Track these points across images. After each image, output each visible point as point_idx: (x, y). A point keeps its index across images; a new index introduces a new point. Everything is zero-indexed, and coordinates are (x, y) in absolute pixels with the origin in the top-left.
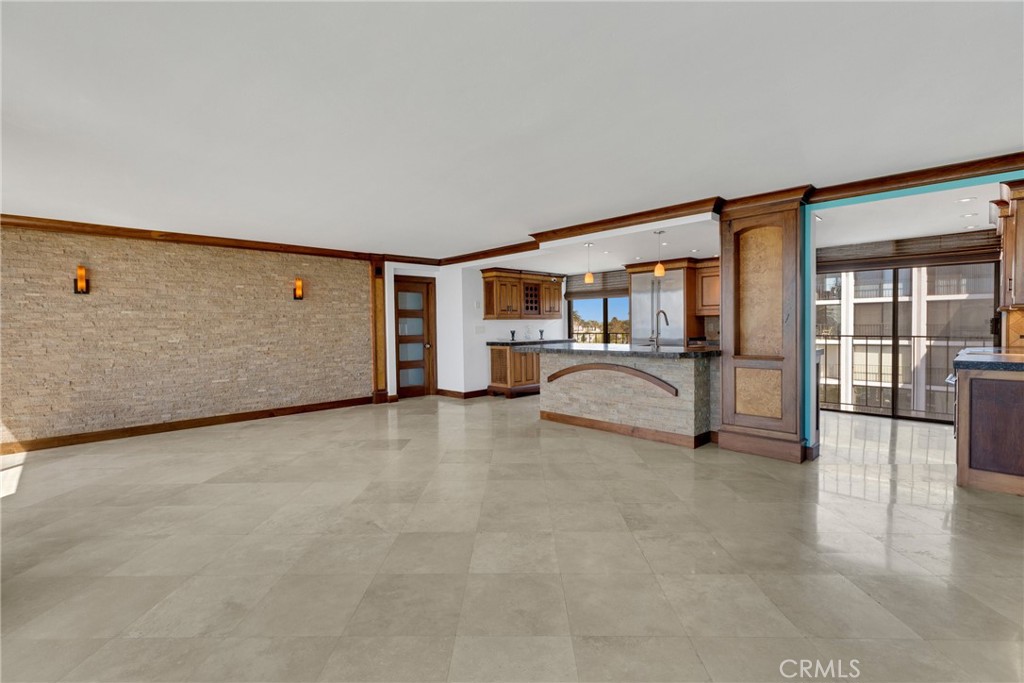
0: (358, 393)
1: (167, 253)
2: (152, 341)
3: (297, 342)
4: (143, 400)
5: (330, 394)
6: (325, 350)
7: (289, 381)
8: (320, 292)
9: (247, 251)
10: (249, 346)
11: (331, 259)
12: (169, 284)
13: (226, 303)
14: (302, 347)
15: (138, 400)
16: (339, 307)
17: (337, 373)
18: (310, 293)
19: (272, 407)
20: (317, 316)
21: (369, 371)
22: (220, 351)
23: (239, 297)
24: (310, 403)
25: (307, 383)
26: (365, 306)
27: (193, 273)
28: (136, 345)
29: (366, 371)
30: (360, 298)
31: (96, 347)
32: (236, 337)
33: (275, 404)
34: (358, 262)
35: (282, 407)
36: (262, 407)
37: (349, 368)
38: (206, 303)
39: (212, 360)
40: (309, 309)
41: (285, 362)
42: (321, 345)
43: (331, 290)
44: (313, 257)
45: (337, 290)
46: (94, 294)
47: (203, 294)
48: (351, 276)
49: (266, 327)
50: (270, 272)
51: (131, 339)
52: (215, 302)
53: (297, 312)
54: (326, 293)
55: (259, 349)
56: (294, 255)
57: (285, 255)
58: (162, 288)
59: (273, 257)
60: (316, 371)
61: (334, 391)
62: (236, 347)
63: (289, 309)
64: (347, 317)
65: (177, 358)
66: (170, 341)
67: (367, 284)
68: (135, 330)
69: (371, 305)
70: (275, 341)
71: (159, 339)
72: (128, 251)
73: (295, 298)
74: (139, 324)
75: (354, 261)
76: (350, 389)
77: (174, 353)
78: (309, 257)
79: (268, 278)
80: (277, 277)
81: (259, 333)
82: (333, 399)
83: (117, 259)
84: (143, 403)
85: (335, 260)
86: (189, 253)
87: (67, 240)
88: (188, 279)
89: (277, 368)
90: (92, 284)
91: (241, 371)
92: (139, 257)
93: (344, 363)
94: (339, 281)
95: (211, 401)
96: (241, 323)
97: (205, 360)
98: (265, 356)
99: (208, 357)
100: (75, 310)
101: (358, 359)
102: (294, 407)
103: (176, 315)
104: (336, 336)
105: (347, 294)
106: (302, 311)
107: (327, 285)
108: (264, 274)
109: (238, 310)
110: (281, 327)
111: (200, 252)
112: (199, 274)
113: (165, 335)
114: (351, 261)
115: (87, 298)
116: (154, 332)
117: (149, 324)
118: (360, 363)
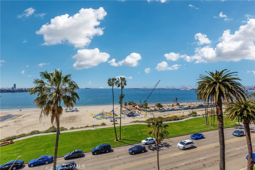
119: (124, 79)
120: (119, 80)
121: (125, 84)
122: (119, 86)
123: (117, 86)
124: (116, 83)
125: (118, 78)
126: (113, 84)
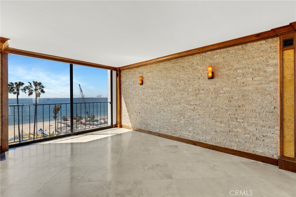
0: (260, 151)
1: (159, 67)
2: (155, 101)
3: (210, 105)
4: (153, 122)
5: (233, 144)
6: (230, 112)
7: (204, 127)
8: (228, 72)
9: (186, 58)
10: (185, 105)
11: (236, 47)
12: (159, 79)
13: (177, 84)
14: (213, 109)
15: (152, 122)
16: (243, 81)
17: (239, 130)
18: (219, 74)
19: (195, 140)
20: (224, 89)
21: (274, 136)
22: (174, 107)
23: (182, 81)
24: (217, 145)
25: (216, 132)
26: (272, 78)
27: (166, 73)
28: (151, 102)
29: (270, 134)
30: (265, 72)
31: (144, 102)
32: (180, 101)
33: (196, 139)
34: (263, 42)
35: (200, 141)
36: (191, 138)
37: (252, 129)
38: (170, 85)
39: (171, 110)
40: (218, 85)
41: (202, 116)
42: (226, 108)
43: (236, 69)
44: (222, 50)
45: (241, 68)
46: (144, 84)
47: (169, 81)
48: (256, 55)
49: (193, 96)
50: (196, 66)
51: (150, 100)
52: (173, 84)
53: (210, 87)
54: (232, 72)
55: (189, 107)
56: (209, 53)
57: (204, 54)
58: (158, 81)
59: (197, 57)
60: (223, 125)
61: (236, 143)
62: (180, 106)
63: (205, 85)
64: (250, 88)
65: (161, 108)
66: (160, 101)
67: (274, 58)
68: (151, 97)
69: (278, 77)
70: (198, 103)
71: (157, 100)
72: (151, 69)
73: (209, 79)
74: (152, 94)
75: (259, 42)
76: (252, 146)
77: (160, 106)
78: (219, 51)
79: (195, 69)
80: (199, 68)
81: (190, 99)
82: (235, 148)
83: (148, 72)
84: (153, 123)
85: (240, 46)
86: (165, 65)
87: (139, 69)
88: (165, 76)
89: (198, 119)
90: (144, 82)
91: (181, 117)
92: (153, 70)
93: (246, 124)
94: (244, 62)
95: (171, 129)
96: (182, 94)
97: (169, 110)
98: (192, 111)
99: (170, 109)
100: (141, 90)
101: (261, 123)
102: (207, 144)
103: (161, 91)
104: (239, 103)
105: (251, 70)
106: (213, 86)
107: (232, 66)
108: (193, 68)
109: (181, 88)
110: (201, 96)
111: (168, 63)
112: (168, 73)
113: (158, 99)
114: (255, 43)
115: (143, 86)
116: (155, 98)
117: (155, 95)
118: (264, 127)
119: (40, 84)
120: (31, 85)
121: (43, 91)
122: (31, 94)
123: (28, 93)
124: (24, 89)
125: (30, 83)
126: (18, 90)
